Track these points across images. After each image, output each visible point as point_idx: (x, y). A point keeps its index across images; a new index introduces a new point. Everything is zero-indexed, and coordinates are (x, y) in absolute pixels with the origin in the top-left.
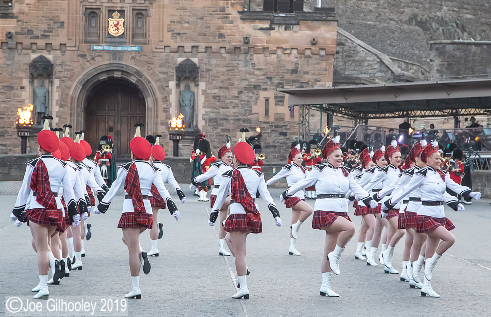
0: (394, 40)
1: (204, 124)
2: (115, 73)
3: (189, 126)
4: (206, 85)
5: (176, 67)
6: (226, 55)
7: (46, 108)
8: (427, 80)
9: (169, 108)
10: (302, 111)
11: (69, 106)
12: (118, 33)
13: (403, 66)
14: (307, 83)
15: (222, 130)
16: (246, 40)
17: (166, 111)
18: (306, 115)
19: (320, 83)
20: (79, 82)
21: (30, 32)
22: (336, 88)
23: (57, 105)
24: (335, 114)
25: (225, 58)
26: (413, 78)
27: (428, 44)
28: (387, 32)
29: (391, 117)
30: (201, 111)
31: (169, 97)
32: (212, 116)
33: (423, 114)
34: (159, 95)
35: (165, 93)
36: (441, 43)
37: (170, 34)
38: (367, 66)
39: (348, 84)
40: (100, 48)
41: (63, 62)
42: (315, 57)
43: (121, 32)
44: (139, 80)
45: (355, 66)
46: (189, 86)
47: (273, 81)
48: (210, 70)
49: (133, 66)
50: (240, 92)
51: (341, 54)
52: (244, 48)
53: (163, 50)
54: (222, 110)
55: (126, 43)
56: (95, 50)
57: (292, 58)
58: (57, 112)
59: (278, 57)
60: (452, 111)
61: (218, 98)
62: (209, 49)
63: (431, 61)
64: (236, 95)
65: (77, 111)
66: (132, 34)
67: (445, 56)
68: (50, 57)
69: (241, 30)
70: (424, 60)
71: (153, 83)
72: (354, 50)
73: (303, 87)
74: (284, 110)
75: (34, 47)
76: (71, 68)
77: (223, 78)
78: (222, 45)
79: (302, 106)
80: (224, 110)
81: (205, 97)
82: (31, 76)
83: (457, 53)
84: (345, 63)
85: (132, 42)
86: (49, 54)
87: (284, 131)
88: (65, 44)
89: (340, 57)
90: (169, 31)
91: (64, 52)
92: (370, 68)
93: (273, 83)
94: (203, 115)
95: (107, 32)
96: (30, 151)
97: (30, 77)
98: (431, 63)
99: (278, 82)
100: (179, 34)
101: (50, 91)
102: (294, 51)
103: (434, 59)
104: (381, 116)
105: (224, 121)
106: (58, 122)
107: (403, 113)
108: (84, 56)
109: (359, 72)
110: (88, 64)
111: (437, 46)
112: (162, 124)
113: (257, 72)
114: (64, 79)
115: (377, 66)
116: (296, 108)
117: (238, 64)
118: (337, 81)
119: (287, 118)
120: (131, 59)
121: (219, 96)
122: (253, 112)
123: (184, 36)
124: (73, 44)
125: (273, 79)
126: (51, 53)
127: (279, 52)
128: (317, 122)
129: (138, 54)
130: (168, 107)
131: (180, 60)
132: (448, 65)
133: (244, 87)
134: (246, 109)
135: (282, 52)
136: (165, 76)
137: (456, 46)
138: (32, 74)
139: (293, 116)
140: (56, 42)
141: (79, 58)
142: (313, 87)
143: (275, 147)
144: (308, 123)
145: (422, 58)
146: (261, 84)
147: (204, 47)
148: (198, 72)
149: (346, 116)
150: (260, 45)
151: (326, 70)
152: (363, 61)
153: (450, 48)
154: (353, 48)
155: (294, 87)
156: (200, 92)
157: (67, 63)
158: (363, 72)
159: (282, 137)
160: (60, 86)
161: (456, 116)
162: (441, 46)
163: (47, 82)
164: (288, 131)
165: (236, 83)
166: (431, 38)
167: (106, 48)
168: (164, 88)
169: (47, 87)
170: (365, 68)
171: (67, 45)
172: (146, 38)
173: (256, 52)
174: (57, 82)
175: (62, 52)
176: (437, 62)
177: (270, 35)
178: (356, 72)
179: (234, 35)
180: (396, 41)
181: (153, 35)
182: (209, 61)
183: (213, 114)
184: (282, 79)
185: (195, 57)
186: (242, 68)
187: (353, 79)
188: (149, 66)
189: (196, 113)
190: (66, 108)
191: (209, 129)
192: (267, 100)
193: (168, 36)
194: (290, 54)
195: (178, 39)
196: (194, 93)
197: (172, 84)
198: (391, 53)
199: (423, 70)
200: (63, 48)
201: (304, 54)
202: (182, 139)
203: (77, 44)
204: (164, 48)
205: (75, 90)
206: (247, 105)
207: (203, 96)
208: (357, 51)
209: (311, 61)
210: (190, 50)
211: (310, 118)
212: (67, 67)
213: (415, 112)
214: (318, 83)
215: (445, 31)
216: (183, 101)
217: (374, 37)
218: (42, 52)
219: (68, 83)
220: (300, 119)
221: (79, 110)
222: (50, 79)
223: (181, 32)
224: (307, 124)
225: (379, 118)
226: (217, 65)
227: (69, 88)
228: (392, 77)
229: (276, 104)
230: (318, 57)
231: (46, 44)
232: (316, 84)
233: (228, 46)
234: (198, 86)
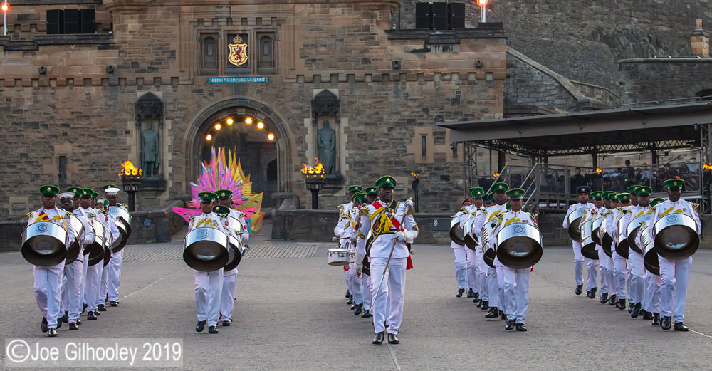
0: (576, 59)
1: (348, 169)
2: (238, 110)
3: (330, 173)
4: (349, 121)
5: (312, 101)
6: (371, 84)
7: (156, 155)
8: (618, 107)
9: (305, 152)
10: (467, 150)
11: (184, 152)
12: (240, 62)
13: (588, 90)
14: (473, 115)
15: (370, 175)
16: (396, 65)
17: (302, 154)
18: (472, 154)
19: (489, 114)
20: (196, 124)
21: (135, 64)
22: (508, 119)
23: (169, 152)
24: (507, 151)
25: (371, 87)
26: (600, 105)
27: (616, 63)
28: (567, 50)
29: (575, 154)
30: (344, 153)
31: (305, 137)
32: (357, 158)
33: (614, 148)
34: (292, 136)
35: (298, 132)
36: (632, 62)
37: (303, 60)
38: (543, 92)
39: (522, 114)
40: (219, 80)
41: (175, 100)
42: (481, 82)
43: (244, 60)
44: (267, 117)
45: (529, 93)
46: (328, 122)
47: (431, 114)
48: (354, 103)
49: (260, 101)
50: (391, 129)
51: (511, 78)
52: (394, 74)
53: (295, 81)
54: (369, 151)
55: (250, 73)
56: (213, 83)
57: (453, 84)
58: (170, 160)
59: (435, 85)
60: (649, 144)
61: (365, 137)
62: (351, 77)
63: (621, 83)
64: (386, 132)
65: (193, 157)
66: (258, 63)
67: (637, 78)
68: (159, 94)
69: (390, 52)
70: (612, 82)
71: (284, 121)
72: (527, 73)
73: (467, 120)
74: (445, 149)
75: (140, 82)
76: (184, 106)
77: (369, 111)
78: (367, 71)
79: (466, 144)
80: (372, 151)
81: (348, 136)
82: (138, 118)
83: (652, 73)
84: (517, 89)
85: (257, 72)
86: (159, 90)
87: (446, 174)
88: (178, 78)
89: (511, 82)
90: (302, 57)
91: (177, 87)
92: (546, 94)
93: (431, 116)
94: (347, 158)
95: (227, 61)
96: (139, 209)
97: (136, 119)
98: (621, 86)
99: (437, 114)
100: (314, 60)
101: (160, 135)
102: (455, 77)
103: (624, 81)
104: (563, 152)
105: (372, 165)
106: (171, 172)
107: (590, 148)
108: (200, 91)
109: (534, 100)
110: (205, 100)
111: (628, 65)
112: (296, 170)
113: (410, 103)
114: (176, 120)
115: (555, 92)
116: (460, 146)
117: (387, 94)
118: (509, 111)
119: (449, 158)
120: (257, 93)
121: (365, 134)
122: (408, 152)
123: (320, 62)
124: (187, 77)
125: (431, 111)
126: (160, 89)
127: (437, 78)
128: (485, 162)
129: (265, 87)
130: (304, 150)
131: (316, 92)
132: (642, 88)
133: (396, 123)
134: (399, 148)
135: (440, 79)
136: (299, 111)
137: (650, 65)
138: (138, 116)
139: (457, 155)
140: (166, 77)
141: (194, 94)
142: (479, 119)
143: (435, 194)
144: (476, 163)
145: (609, 80)
146: (416, 118)
147: (345, 75)
148: (339, 106)
149: (520, 154)
150: (413, 70)
151: (494, 98)
152: (539, 86)
153: (643, 67)
154: (526, 71)
155: (456, 120)
156: (342, 130)
157: (180, 101)
158: (540, 99)
159: (444, 182)
160: (172, 129)
161: (653, 149)
162: (633, 65)
163: (156, 124)
164: (451, 175)
165: (385, 117)
166: (620, 57)
167: (226, 80)
168: (298, 127)
169: (157, 131)
170: (542, 94)
171: (179, 79)
172: (274, 66)
173: (409, 79)
174: (168, 124)
175: (173, 88)
176: (629, 84)
177: (425, 57)
178: (530, 100)
179: (382, 60)
180: (579, 60)
181: (283, 64)
182: (351, 92)
183: (359, 157)
184: (442, 111)
185: (335, 88)
186: (391, 99)
187: (528, 109)
188: (279, 101)
189: (337, 155)
190: (181, 155)
191: (355, 174)
192: (424, 137)
193: (300, 63)
194: (450, 80)
195: (314, 66)
196: (335, 132)
197: (308, 122)
198: (573, 75)
199: (611, 95)
200: (175, 82)
201: (467, 80)
202: (322, 188)
203: (192, 77)
204: (297, 78)
205: (190, 132)
206: (399, 143)
207: (346, 135)
208: (531, 74)
209: (476, 88)
210: (328, 79)
211: (478, 157)
212: (180, 106)
213: (605, 146)
214: (486, 115)
215: (636, 47)
216: (322, 142)
217: (551, 56)
218: (149, 89)
219: (182, 125)
220: (465, 160)
221: (196, 157)
222: (160, 120)
223: (317, 58)
224: (474, 165)
225: (562, 155)
226: (361, 96)
227: (183, 130)
228: (575, 104)
229: (435, 142)
230: (485, 83)
231: (154, 78)
232: (483, 116)
233: (374, 73)
234: (338, 122)
